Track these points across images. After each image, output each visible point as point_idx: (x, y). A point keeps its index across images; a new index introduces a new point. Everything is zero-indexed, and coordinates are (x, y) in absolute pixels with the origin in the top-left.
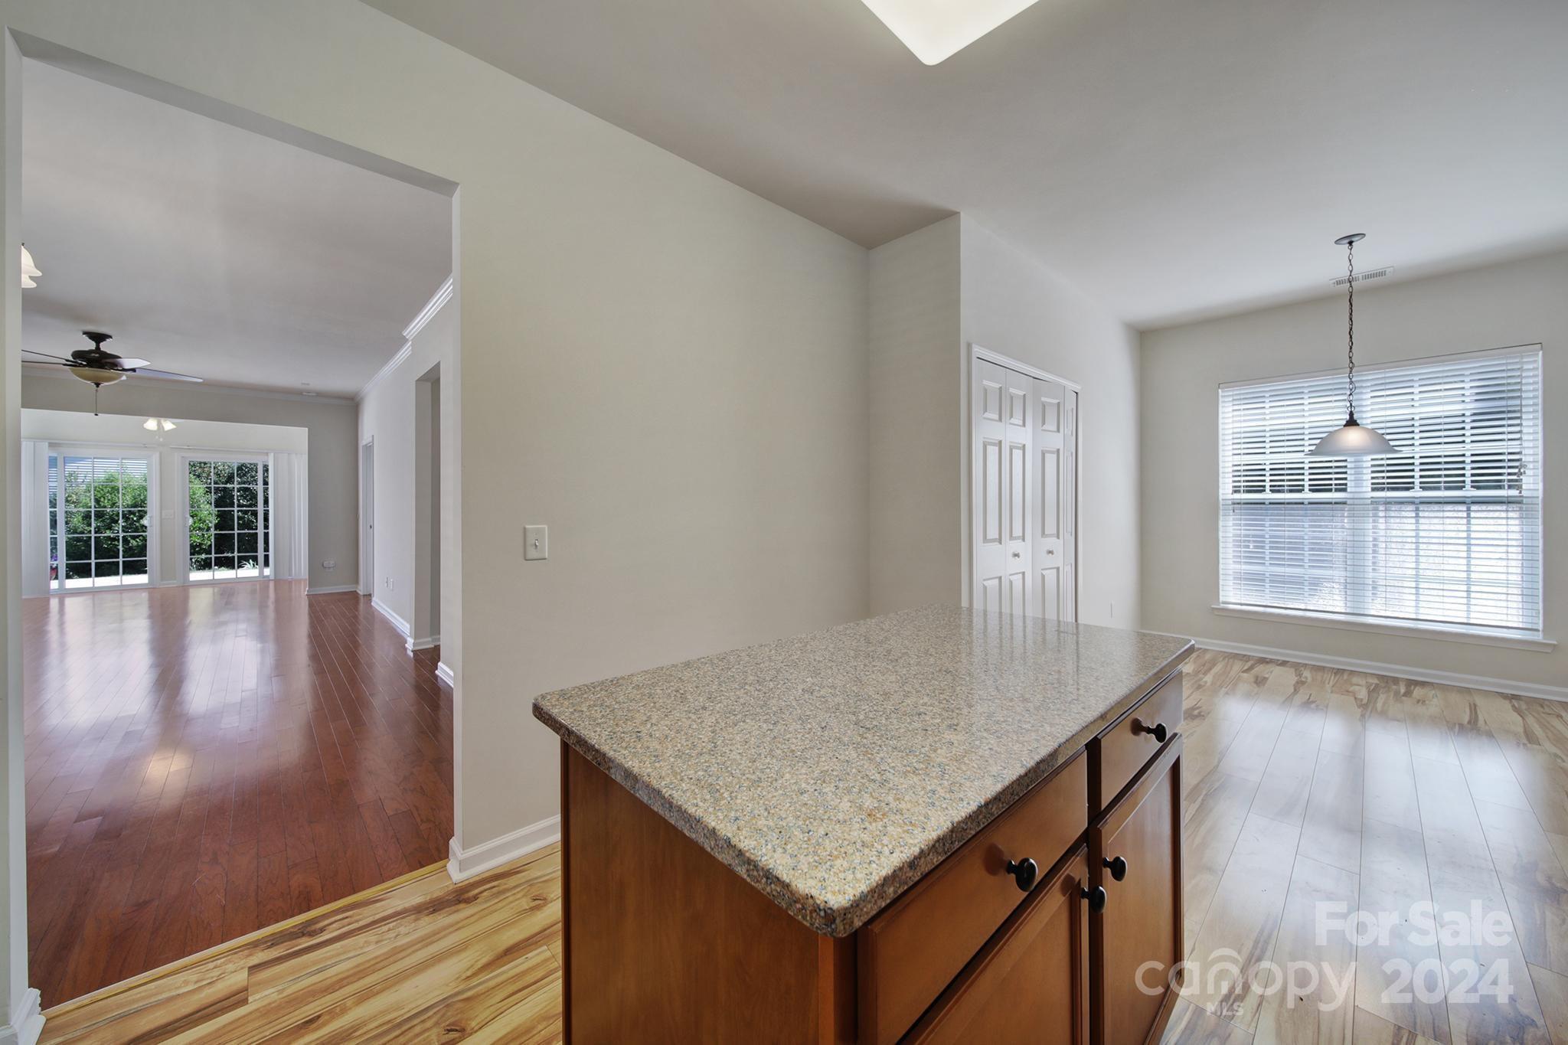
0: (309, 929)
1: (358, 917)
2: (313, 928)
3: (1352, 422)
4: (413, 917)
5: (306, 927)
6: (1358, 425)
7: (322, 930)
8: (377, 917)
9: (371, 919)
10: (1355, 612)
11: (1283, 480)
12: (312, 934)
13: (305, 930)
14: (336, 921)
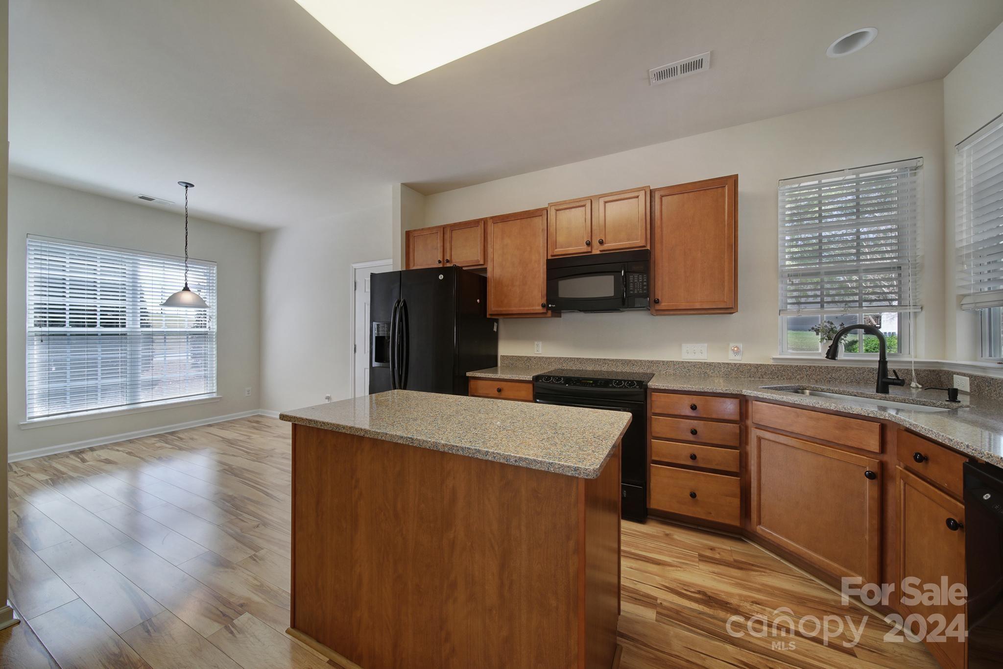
3: (186, 289)
6: (190, 291)
10: (132, 402)
11: (84, 318)
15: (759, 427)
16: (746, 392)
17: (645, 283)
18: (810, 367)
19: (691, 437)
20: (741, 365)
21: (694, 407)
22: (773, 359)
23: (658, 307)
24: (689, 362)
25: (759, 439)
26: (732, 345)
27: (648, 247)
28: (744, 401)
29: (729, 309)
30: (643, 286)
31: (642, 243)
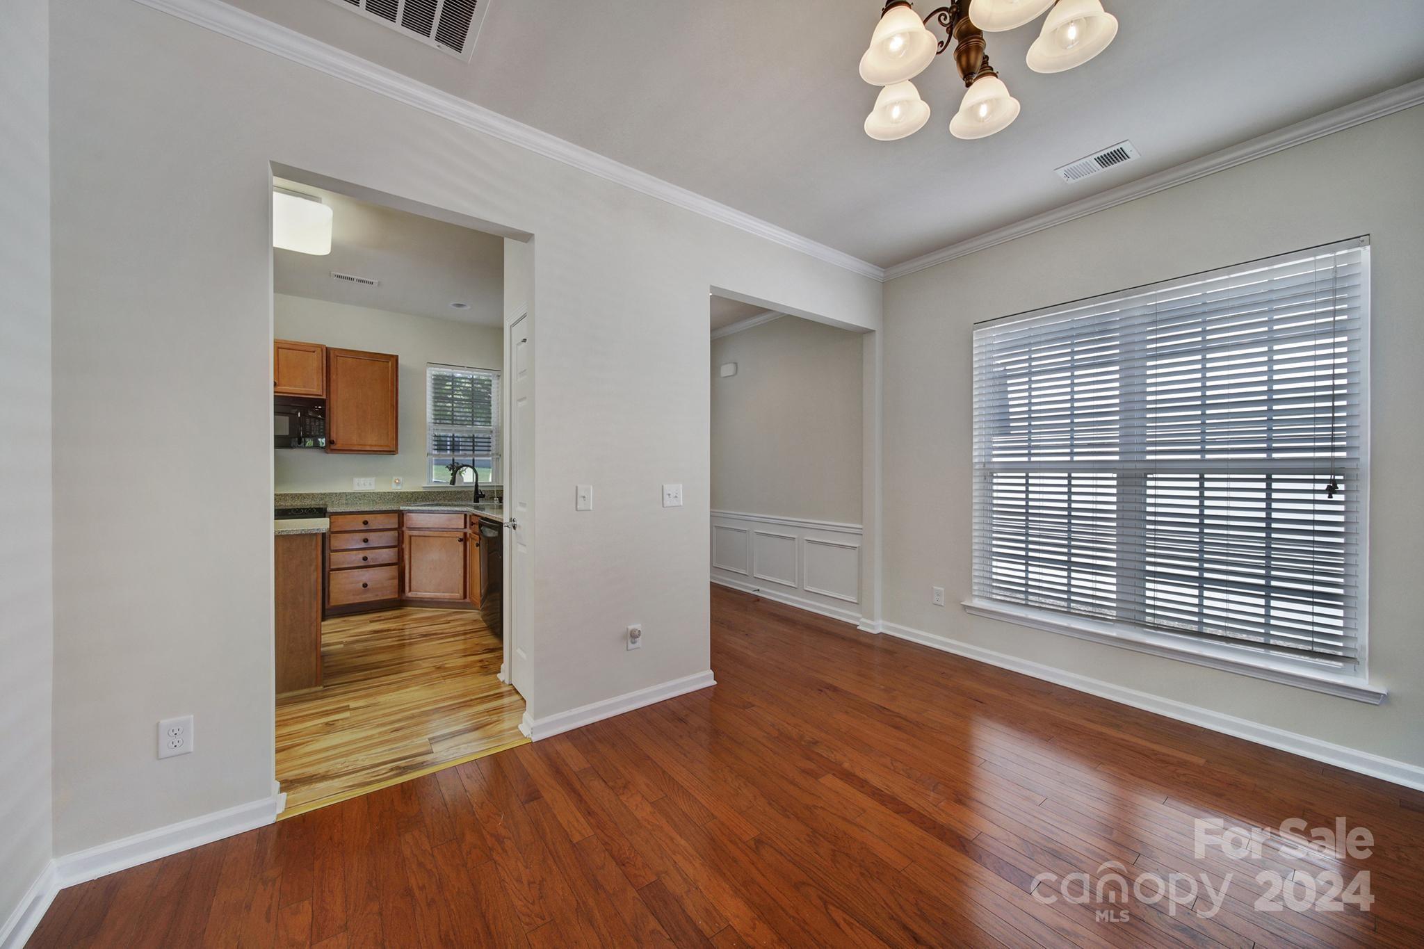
0: (400, 771)
1: (368, 776)
2: (398, 771)
4: (329, 773)
5: (403, 772)
7: (392, 770)
8: (354, 775)
9: (358, 774)
12: (398, 768)
13: (403, 770)
14: (383, 774)
15: (411, 529)
16: (401, 508)
17: (322, 427)
18: (445, 492)
19: (363, 545)
20: (401, 493)
21: (366, 523)
22: (423, 487)
23: (333, 447)
24: (360, 493)
25: (410, 536)
26: (394, 478)
27: (324, 397)
28: (401, 514)
29: (393, 451)
30: (320, 429)
31: (319, 392)
